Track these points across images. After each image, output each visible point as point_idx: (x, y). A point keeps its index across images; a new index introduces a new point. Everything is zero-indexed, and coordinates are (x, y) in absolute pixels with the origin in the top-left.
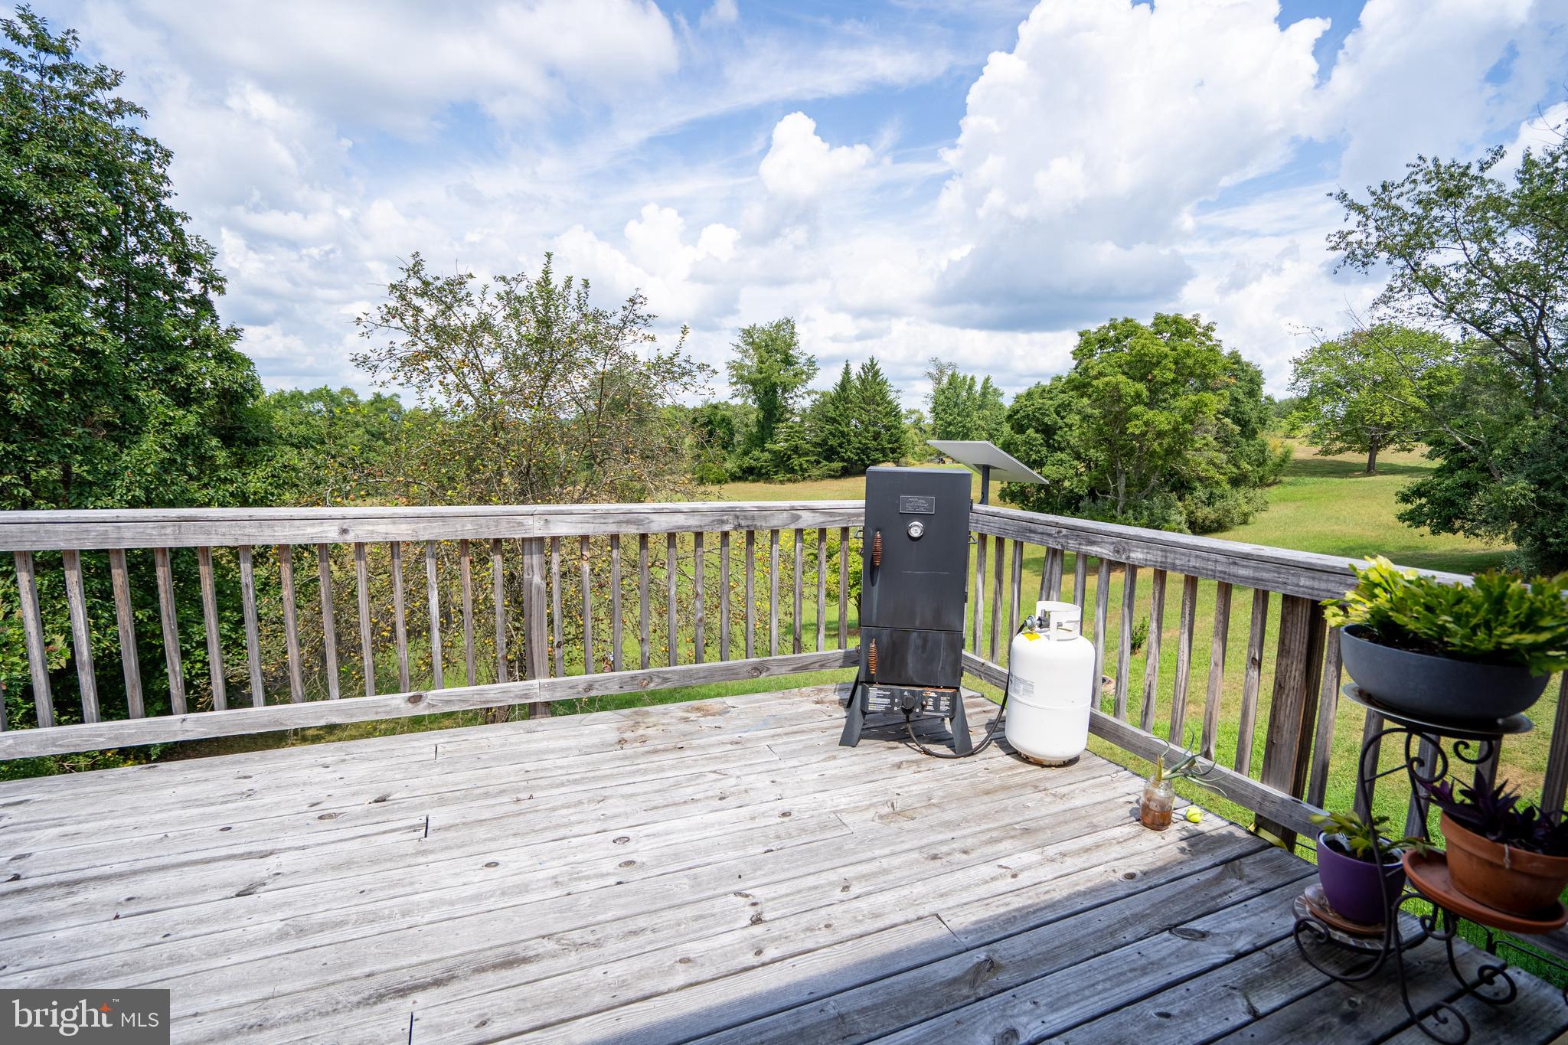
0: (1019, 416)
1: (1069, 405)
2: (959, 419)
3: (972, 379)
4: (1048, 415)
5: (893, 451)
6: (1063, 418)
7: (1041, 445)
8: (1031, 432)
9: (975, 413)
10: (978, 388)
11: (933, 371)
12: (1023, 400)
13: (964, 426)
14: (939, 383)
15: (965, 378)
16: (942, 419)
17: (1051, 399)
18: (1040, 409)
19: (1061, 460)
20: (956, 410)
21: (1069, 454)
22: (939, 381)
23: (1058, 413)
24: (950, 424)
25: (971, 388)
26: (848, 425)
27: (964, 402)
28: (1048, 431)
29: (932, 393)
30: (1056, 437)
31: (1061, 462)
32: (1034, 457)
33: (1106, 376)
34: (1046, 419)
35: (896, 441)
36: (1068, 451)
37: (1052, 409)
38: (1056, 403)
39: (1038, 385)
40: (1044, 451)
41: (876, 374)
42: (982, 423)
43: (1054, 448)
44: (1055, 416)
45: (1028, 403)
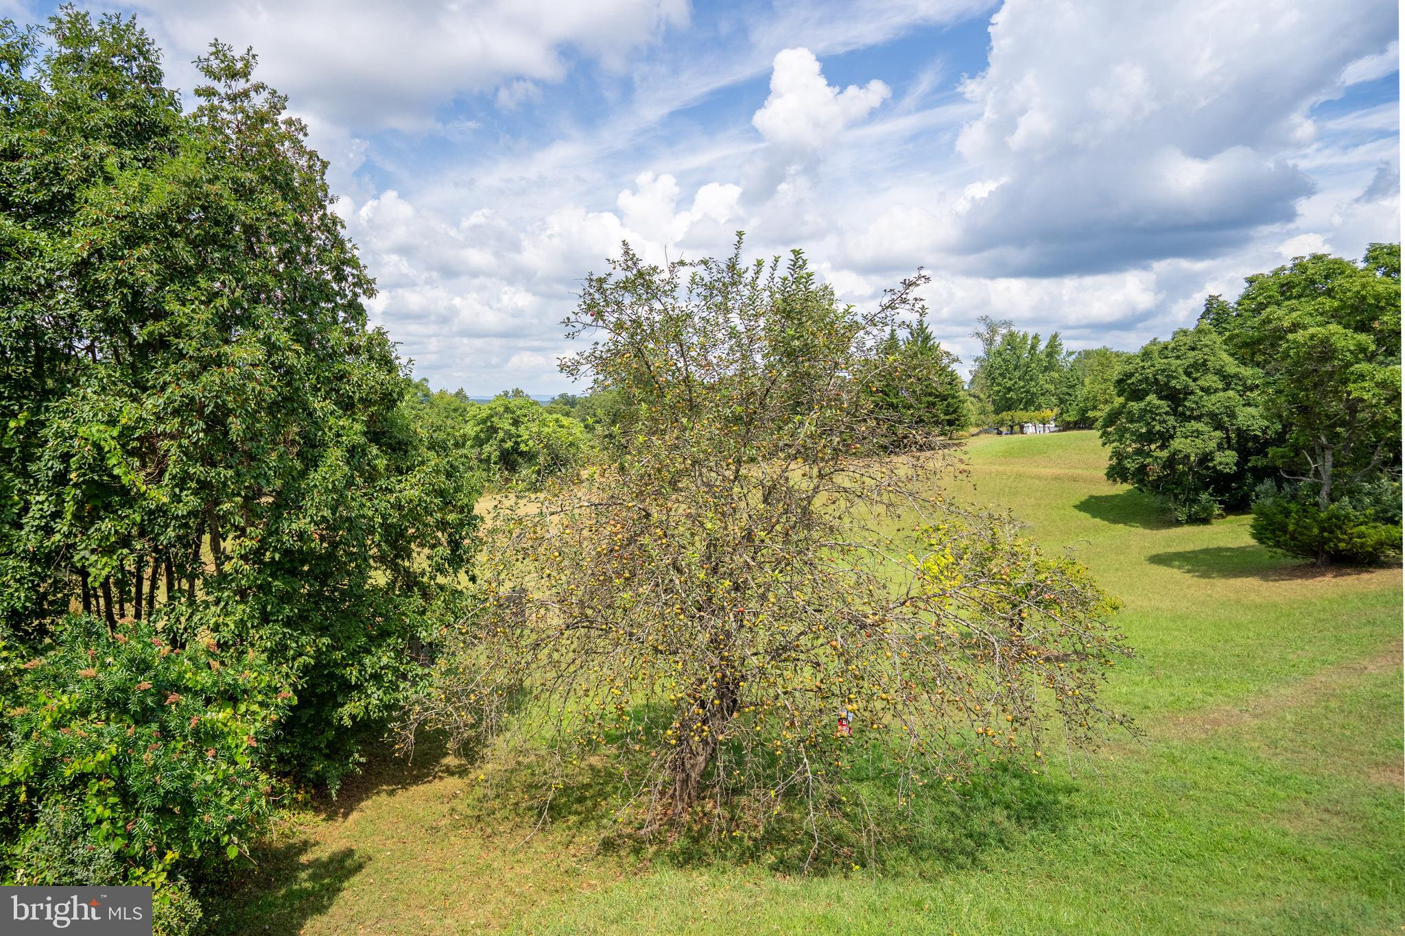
0: (1133, 380)
1: (1204, 364)
2: (1022, 383)
3: (1036, 337)
4: (1176, 378)
5: (950, 423)
6: (1195, 380)
7: (1167, 413)
8: (1152, 398)
9: (1041, 375)
10: (1042, 346)
11: (982, 329)
12: (1138, 360)
13: (1027, 392)
14: (991, 344)
15: (1025, 336)
16: (999, 385)
17: (1178, 357)
18: (1164, 371)
19: (1197, 430)
20: (1017, 374)
21: (1206, 424)
22: (990, 342)
23: (1188, 374)
24: (1010, 390)
25: (1033, 347)
26: (896, 395)
27: (1027, 365)
28: (1175, 397)
29: (981, 354)
30: (1187, 404)
31: (1198, 434)
32: (1157, 428)
33: (1305, 328)
34: (1173, 383)
35: (955, 411)
36: (1206, 419)
37: (1180, 370)
38: (1186, 363)
39: (1154, 342)
40: (1171, 421)
41: (927, 338)
42: (1052, 387)
43: (1185, 418)
44: (1185, 378)
45: (1147, 364)
